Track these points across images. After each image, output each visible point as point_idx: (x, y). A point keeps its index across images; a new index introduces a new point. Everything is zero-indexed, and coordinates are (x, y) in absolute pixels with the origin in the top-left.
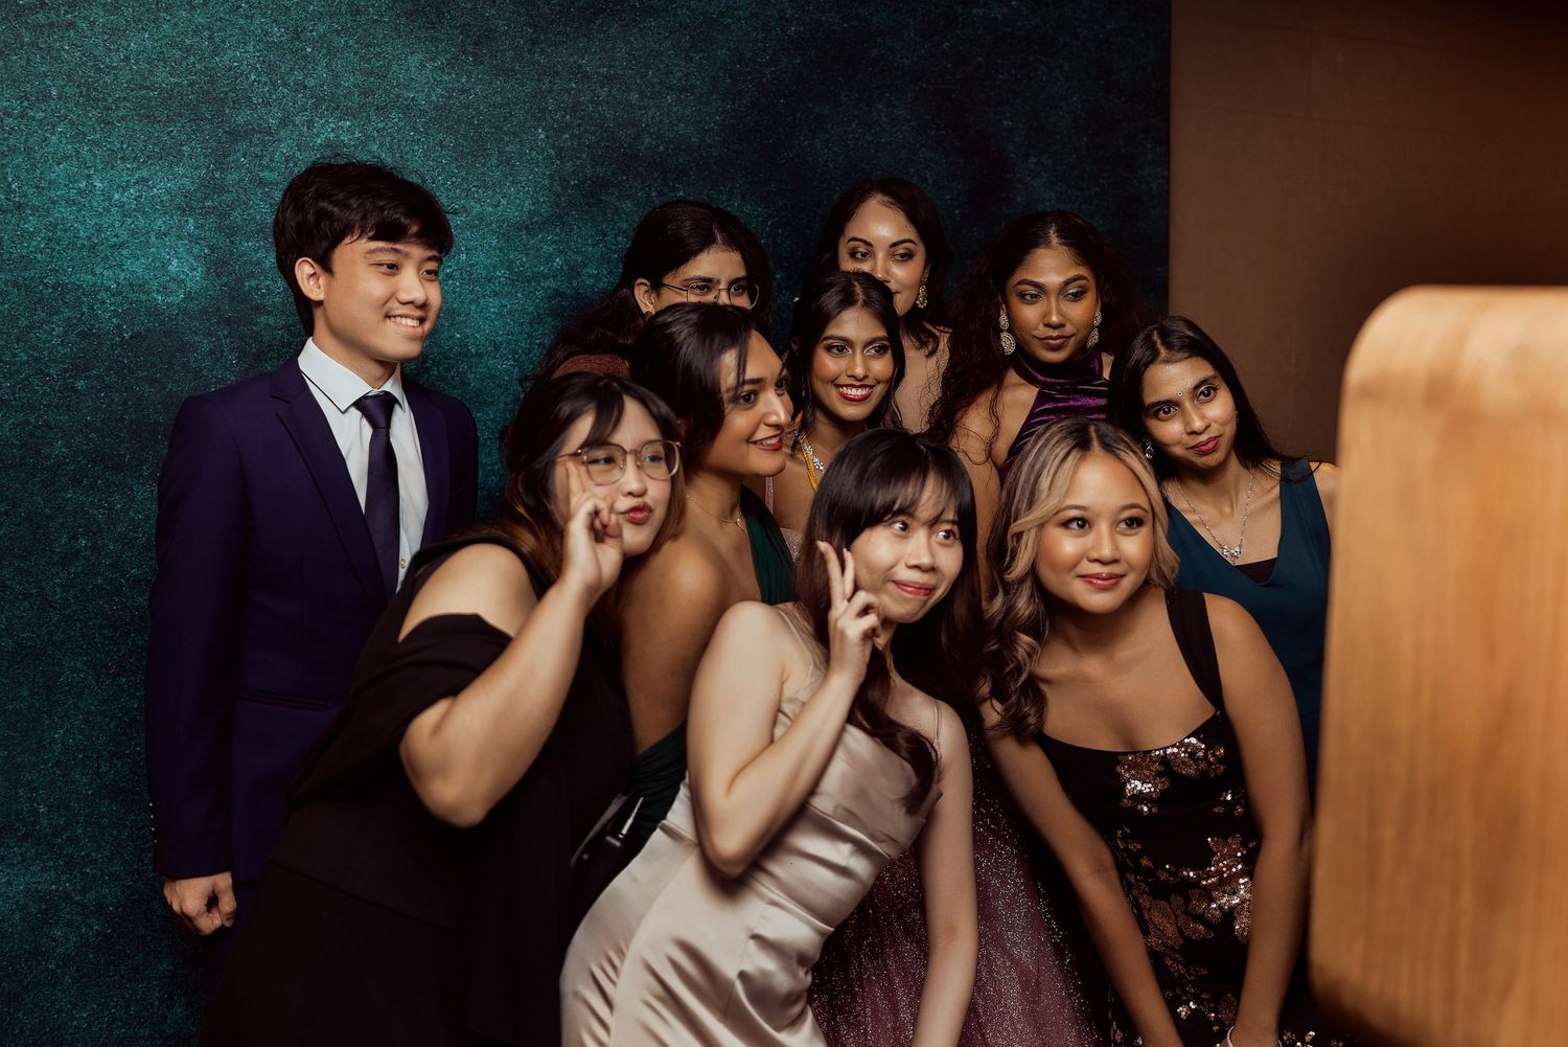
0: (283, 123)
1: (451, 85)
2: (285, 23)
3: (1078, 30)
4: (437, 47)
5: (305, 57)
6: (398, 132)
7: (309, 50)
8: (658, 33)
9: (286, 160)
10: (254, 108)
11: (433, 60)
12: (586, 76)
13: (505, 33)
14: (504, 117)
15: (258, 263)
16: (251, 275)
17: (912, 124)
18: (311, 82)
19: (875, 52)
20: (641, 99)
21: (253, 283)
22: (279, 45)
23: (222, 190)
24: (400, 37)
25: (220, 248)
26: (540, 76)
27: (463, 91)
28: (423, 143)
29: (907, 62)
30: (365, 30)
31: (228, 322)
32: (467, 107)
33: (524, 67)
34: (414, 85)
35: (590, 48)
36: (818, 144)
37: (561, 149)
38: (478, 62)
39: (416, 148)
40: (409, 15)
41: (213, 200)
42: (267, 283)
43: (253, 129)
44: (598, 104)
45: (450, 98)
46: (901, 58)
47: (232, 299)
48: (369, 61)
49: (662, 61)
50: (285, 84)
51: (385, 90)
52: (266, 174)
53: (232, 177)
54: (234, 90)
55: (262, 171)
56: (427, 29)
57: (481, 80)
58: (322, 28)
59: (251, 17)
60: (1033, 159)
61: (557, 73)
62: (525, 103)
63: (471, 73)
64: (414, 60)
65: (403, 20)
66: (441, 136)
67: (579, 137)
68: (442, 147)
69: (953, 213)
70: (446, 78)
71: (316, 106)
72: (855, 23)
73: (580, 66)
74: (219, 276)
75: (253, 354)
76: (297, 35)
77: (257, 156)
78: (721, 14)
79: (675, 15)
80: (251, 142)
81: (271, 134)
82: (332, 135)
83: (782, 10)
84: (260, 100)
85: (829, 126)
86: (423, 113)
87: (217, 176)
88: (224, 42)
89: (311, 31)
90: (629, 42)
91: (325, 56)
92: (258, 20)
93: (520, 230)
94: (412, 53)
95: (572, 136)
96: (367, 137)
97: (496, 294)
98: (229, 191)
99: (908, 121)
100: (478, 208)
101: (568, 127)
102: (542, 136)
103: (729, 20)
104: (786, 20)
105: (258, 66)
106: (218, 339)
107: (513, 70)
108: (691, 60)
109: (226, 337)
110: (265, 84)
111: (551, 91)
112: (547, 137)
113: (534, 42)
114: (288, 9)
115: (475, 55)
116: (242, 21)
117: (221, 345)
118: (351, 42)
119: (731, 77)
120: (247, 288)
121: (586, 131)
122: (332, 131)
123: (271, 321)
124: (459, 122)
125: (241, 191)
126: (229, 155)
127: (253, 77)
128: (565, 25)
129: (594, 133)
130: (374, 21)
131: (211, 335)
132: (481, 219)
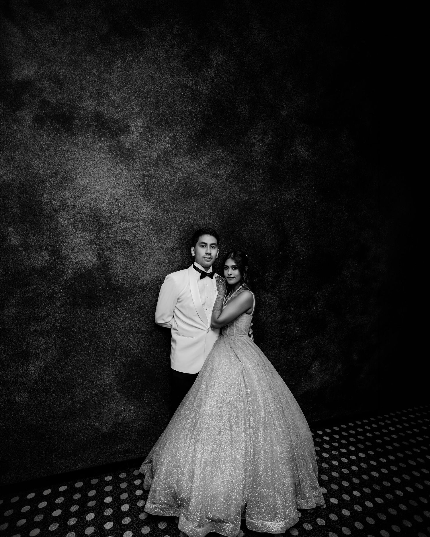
0: (114, 223)
1: (154, 214)
2: (113, 198)
3: (308, 202)
4: (150, 204)
5: (118, 206)
6: (141, 226)
7: (119, 204)
8: (204, 201)
9: (115, 232)
10: (107, 219)
11: (149, 207)
12: (186, 212)
13: (167, 201)
14: (167, 222)
15: (109, 257)
16: (107, 260)
17: (266, 226)
18: (120, 213)
19: (257, 207)
20: (199, 218)
21: (108, 262)
22: (112, 203)
23: (100, 239)
24: (141, 201)
25: (100, 253)
26: (175, 212)
27: (156, 216)
28: (147, 228)
29: (265, 210)
30: (133, 200)
31: (102, 271)
32: (158, 220)
33: (171, 210)
34: (145, 214)
35: (187, 205)
36: (243, 230)
37: (180, 231)
38: (160, 208)
39: (146, 230)
40: (143, 196)
41: (98, 241)
42: (112, 262)
43: (107, 224)
44: (189, 219)
45: (153, 217)
46: (264, 209)
47: (103, 266)
48: (134, 208)
49: (205, 209)
50: (114, 213)
51: (138, 215)
52: (110, 236)
53: (102, 236)
54: (102, 214)
55: (109, 235)
56: (148, 200)
57: (161, 213)
58: (122, 199)
59: (105, 196)
60: (295, 235)
61: (179, 211)
62: (171, 219)
63: (159, 211)
64: (145, 208)
65: (142, 197)
66: (151, 227)
67: (185, 227)
68: (152, 229)
69: (275, 248)
70: (152, 212)
71: (121, 219)
72: (252, 200)
73: (185, 210)
74: (100, 260)
75: (109, 279)
76: (116, 201)
77: (108, 231)
78: (220, 197)
79: (208, 197)
80: (106, 227)
81: (111, 226)
82: (125, 226)
83: (235, 196)
84: (108, 217)
85: (245, 226)
86: (147, 221)
87: (99, 235)
88: (99, 202)
89: (120, 200)
90: (197, 204)
91: (123, 206)
92: (107, 196)
93: (171, 250)
94: (144, 206)
95: (183, 227)
96: (134, 227)
97: (165, 266)
98: (101, 240)
99: (265, 225)
100: (160, 245)
101: (182, 225)
102: (176, 227)
103: (222, 198)
104: (236, 199)
105: (107, 208)
106: (100, 275)
107: (168, 210)
108: (212, 208)
109: (102, 275)
110: (109, 213)
111: (178, 216)
112: (177, 227)
113: (174, 203)
114: (114, 194)
115: (159, 206)
116: (103, 197)
117: (101, 277)
118: (129, 203)
119: (222, 213)
120: (107, 263)
121: (186, 226)
122: (126, 225)
123: (112, 271)
124: (156, 223)
125: (104, 240)
126: (101, 231)
127: (106, 211)
128: (181, 199)
129: (188, 227)
130: (135, 197)
131: (99, 274)
132: (161, 248)
